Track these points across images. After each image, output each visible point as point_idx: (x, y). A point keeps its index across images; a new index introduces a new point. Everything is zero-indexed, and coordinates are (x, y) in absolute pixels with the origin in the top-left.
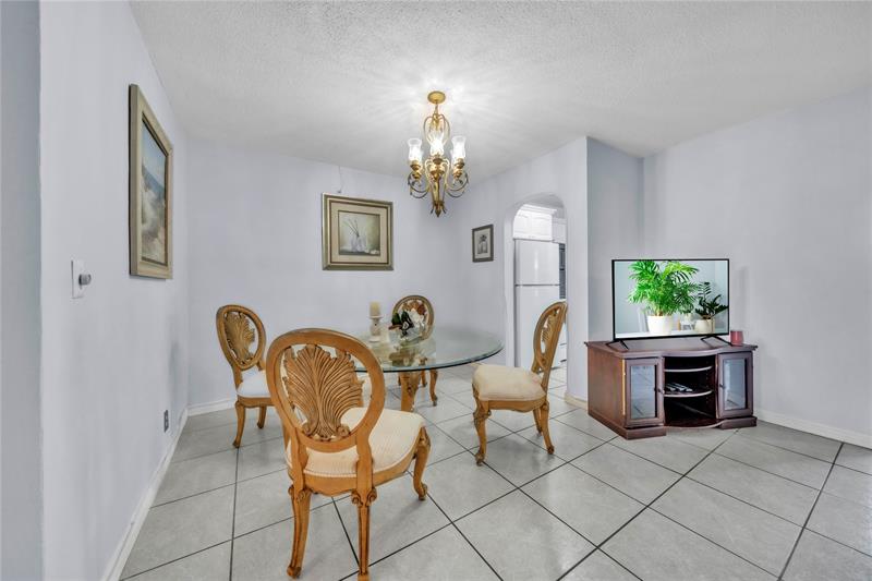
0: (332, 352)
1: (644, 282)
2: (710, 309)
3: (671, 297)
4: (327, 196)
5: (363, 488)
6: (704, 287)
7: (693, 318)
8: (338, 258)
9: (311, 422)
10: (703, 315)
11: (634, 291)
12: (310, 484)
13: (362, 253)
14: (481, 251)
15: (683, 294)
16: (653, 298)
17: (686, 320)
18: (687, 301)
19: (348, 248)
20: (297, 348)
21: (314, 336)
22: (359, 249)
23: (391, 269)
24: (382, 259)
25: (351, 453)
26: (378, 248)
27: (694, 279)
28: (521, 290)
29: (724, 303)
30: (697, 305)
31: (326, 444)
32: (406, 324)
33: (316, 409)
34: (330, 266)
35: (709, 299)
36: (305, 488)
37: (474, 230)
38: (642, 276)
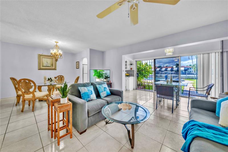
0: (28, 81)
1: (95, 73)
2: (106, 78)
3: (100, 76)
4: (39, 55)
5: (33, 99)
6: (105, 74)
7: (104, 79)
8: (42, 67)
9: (25, 91)
10: (105, 79)
11: (94, 75)
12: (25, 100)
13: (49, 66)
14: (77, 67)
15: (102, 75)
16: (97, 76)
17: (102, 79)
18: (103, 76)
19: (45, 65)
20: (22, 81)
21: (25, 79)
22: (48, 66)
23: (56, 70)
24: (54, 68)
25: (31, 95)
26: (53, 65)
27: (104, 73)
28: (84, 74)
29: (109, 77)
30: (104, 77)
31: (27, 94)
32: (50, 80)
33: (25, 89)
34: (40, 69)
35: (106, 76)
36: (24, 100)
37: (77, 62)
38: (95, 72)
